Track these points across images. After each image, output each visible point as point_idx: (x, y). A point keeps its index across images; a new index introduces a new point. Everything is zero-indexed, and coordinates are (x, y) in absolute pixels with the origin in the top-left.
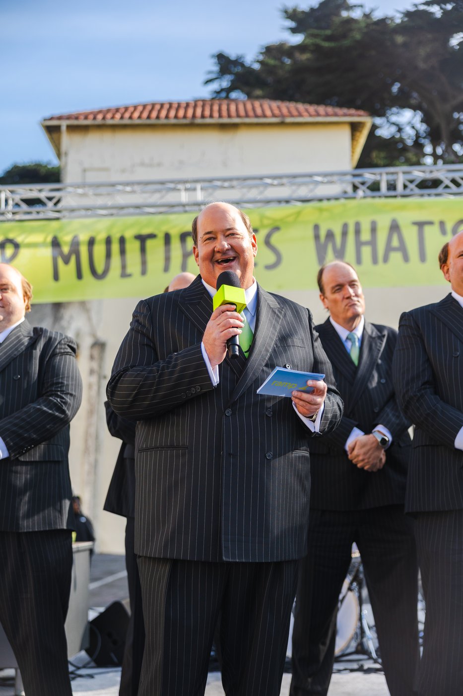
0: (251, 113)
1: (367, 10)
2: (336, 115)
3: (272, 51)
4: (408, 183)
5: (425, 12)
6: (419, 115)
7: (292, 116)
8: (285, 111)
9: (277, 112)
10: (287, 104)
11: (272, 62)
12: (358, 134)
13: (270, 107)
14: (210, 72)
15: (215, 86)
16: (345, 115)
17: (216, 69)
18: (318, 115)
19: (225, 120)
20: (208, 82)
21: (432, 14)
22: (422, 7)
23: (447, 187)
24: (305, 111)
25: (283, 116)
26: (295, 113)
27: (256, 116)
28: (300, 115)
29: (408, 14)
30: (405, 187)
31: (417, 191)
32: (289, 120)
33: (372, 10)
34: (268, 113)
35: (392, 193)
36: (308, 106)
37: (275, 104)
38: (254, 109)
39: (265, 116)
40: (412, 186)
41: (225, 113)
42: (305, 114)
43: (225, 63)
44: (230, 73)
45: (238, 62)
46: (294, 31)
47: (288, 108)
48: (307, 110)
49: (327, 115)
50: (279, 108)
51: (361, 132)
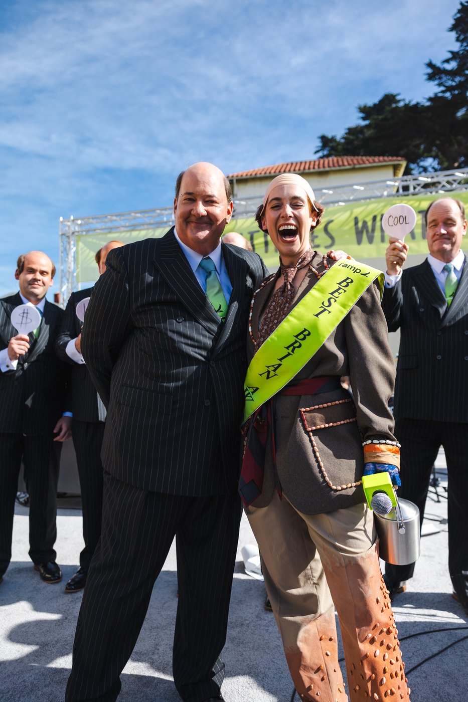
0: (336, 165)
1: (407, 102)
2: (385, 161)
3: (351, 131)
4: (416, 186)
5: (442, 97)
6: (436, 162)
7: (359, 164)
8: (355, 162)
9: (351, 162)
10: (357, 157)
11: (351, 137)
12: (398, 171)
13: (347, 160)
14: (318, 147)
15: (320, 154)
16: (390, 161)
17: (320, 144)
18: (374, 162)
19: (322, 169)
20: (317, 152)
21: (446, 98)
22: (440, 95)
23: (444, 186)
24: (368, 161)
25: (354, 164)
26: (361, 162)
27: (339, 166)
28: (364, 163)
29: (430, 99)
30: (415, 188)
31: (423, 190)
32: (357, 166)
33: (410, 102)
34: (346, 163)
35: (406, 193)
36: (368, 158)
37: (349, 158)
38: (338, 162)
39: (344, 165)
40: (419, 188)
41: (321, 166)
42: (367, 162)
43: (326, 141)
44: (328, 146)
45: (333, 139)
46: (364, 119)
47: (357, 160)
48: (368, 160)
49: (380, 161)
50: (352, 160)
51: (400, 170)
